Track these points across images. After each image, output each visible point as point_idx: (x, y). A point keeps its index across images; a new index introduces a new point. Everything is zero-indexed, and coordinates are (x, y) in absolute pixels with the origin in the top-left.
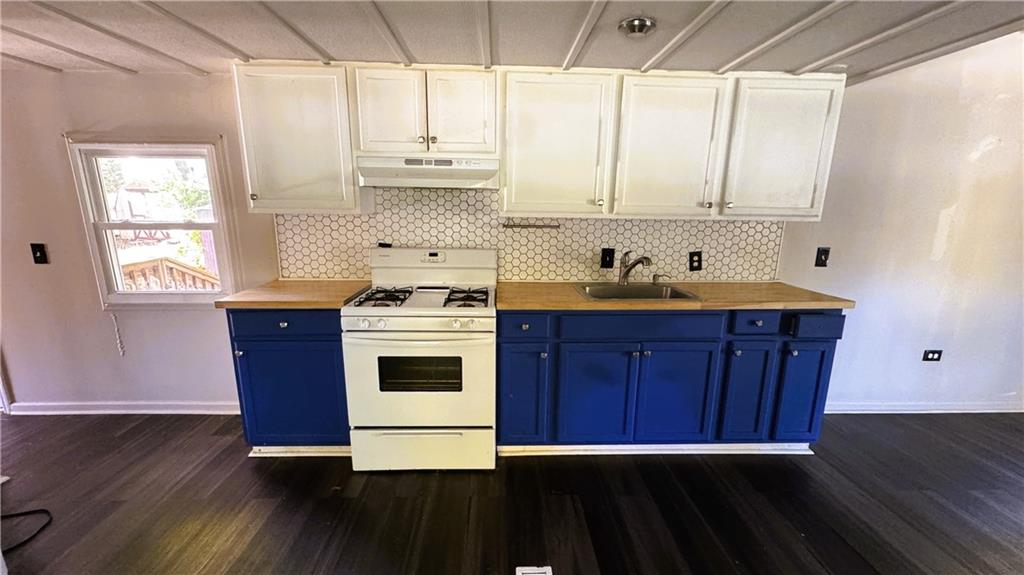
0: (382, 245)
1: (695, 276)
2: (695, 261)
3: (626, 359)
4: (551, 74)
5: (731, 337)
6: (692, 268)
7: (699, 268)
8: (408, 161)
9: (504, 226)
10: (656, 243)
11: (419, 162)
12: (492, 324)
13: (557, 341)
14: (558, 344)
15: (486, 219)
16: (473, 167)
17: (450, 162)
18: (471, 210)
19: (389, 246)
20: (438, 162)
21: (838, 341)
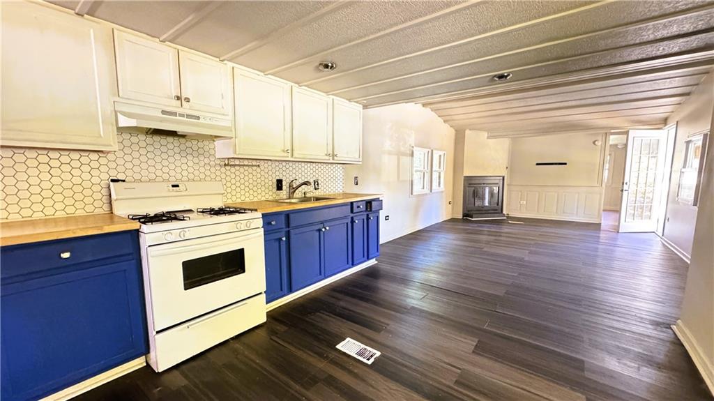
0: (114, 180)
2: (316, 185)
3: (318, 233)
5: (352, 215)
8: (164, 112)
11: (173, 114)
12: (260, 223)
13: (288, 229)
14: (289, 231)
15: (207, 161)
16: (214, 123)
17: (198, 118)
18: (195, 154)
19: (122, 181)
20: (189, 116)
21: (381, 211)
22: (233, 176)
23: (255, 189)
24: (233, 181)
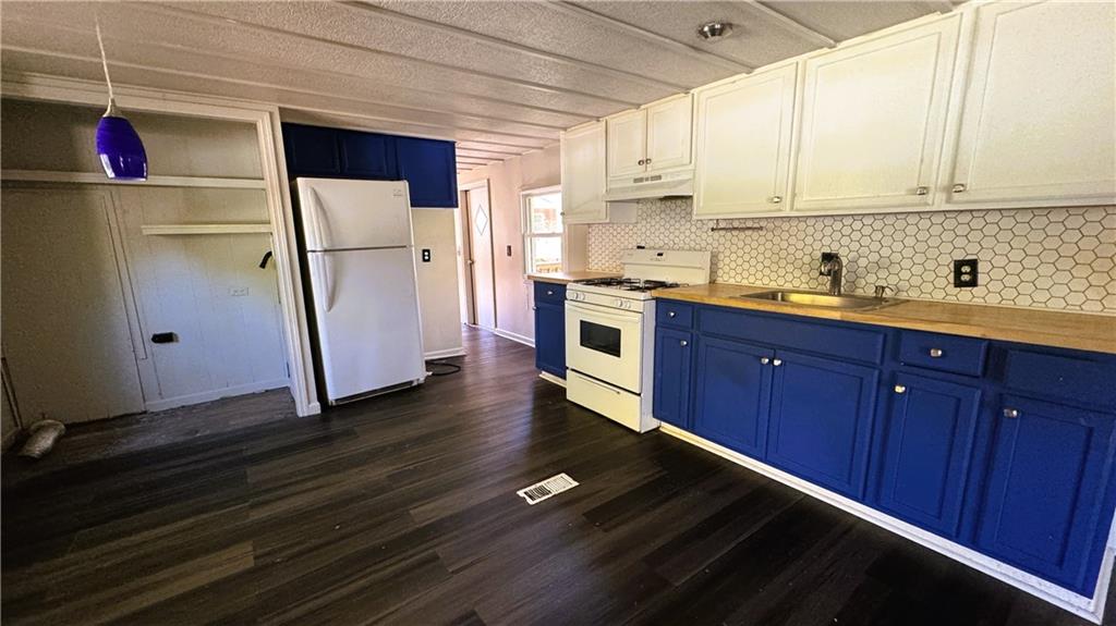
0: (639, 247)
1: (965, 295)
2: (966, 273)
4: (734, 82)
6: (959, 283)
7: (973, 283)
8: (636, 180)
9: (713, 229)
10: (898, 246)
11: (641, 180)
14: (698, 336)
16: (675, 179)
17: (659, 177)
19: (643, 248)
20: (653, 178)
22: (741, 244)
23: (774, 267)
24: (740, 253)
